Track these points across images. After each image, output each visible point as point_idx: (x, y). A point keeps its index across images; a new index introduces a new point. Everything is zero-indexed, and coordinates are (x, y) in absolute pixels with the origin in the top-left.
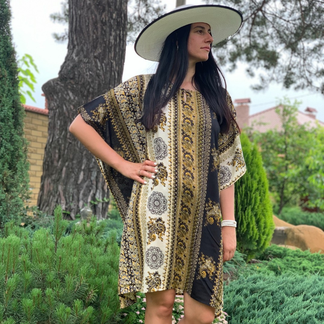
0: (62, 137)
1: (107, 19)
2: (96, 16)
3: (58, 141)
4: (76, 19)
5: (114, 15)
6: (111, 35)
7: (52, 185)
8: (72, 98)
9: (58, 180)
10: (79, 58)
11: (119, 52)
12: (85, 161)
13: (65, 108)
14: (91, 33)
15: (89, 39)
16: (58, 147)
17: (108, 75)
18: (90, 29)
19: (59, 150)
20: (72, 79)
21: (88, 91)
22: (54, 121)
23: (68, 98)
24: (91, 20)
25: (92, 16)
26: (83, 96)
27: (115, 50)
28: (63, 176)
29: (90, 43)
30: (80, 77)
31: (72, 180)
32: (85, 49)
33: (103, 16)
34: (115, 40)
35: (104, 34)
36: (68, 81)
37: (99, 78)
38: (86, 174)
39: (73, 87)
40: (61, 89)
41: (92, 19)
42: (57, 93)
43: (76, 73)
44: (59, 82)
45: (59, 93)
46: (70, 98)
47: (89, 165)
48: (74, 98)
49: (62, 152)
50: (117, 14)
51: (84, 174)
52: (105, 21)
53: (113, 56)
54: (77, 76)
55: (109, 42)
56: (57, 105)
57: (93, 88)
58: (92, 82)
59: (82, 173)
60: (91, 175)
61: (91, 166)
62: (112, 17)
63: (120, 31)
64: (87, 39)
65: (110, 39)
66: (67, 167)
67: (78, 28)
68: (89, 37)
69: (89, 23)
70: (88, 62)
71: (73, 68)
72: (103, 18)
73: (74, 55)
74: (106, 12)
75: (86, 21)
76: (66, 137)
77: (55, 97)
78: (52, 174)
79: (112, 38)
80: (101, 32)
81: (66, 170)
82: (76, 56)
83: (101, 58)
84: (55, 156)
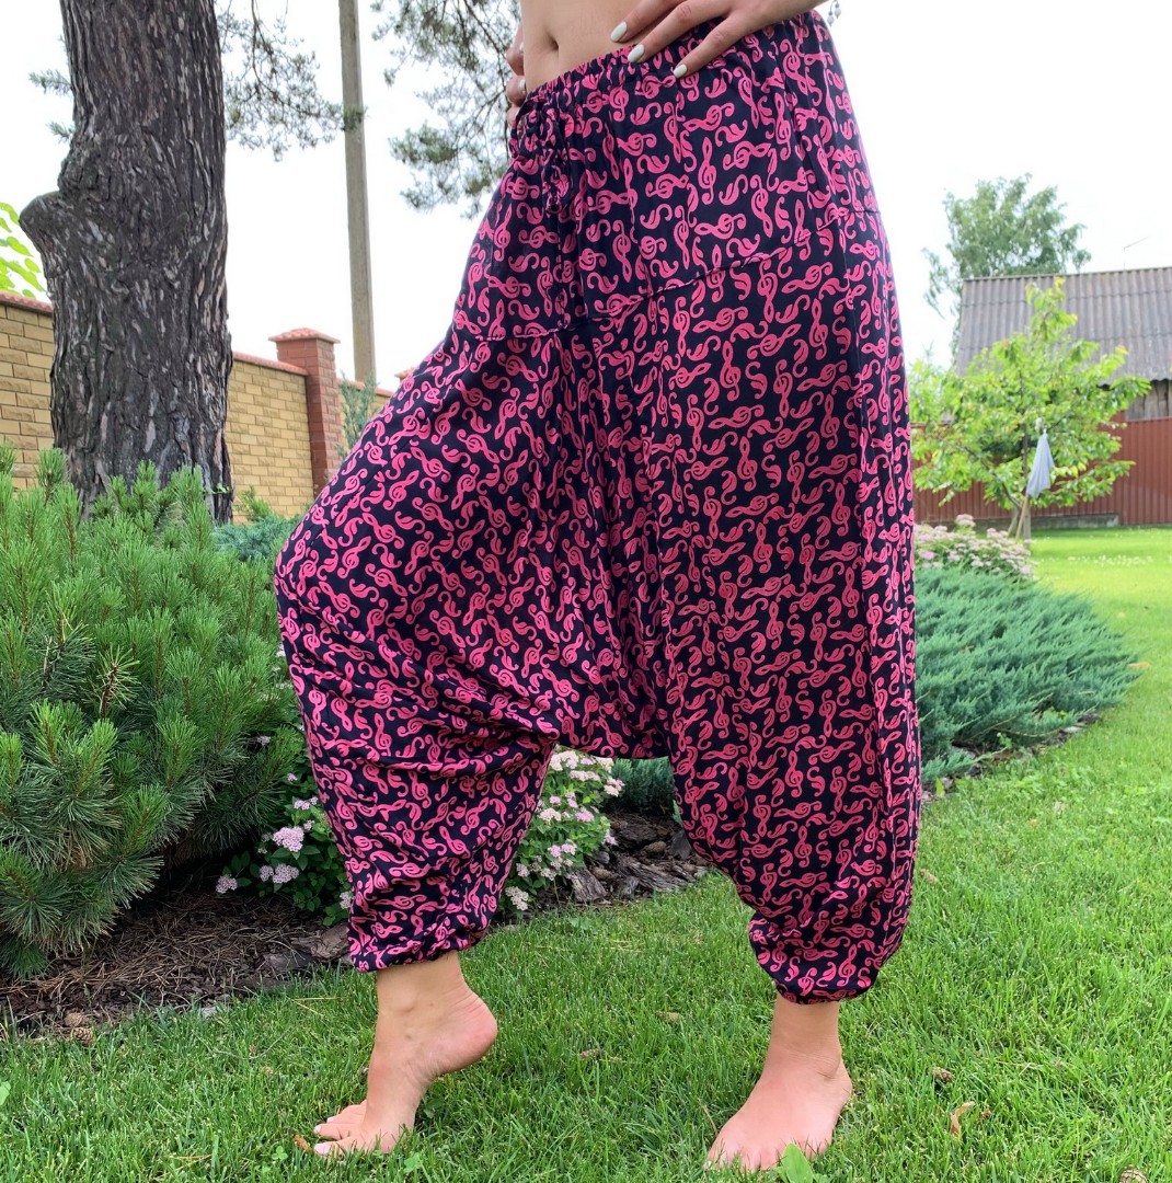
0: (87, 339)
1: (164, 31)
2: (132, 23)
3: (80, 352)
4: (83, 34)
5: (181, 22)
6: (178, 73)
7: (78, 461)
8: (100, 238)
9: (93, 450)
10: (104, 135)
11: (207, 119)
12: (154, 394)
13: (84, 266)
14: (127, 68)
15: (123, 84)
16: (82, 366)
17: (186, 177)
18: (124, 58)
19: (85, 374)
20: (91, 189)
21: (140, 218)
22: (63, 302)
23: (89, 239)
24: (121, 35)
25: (122, 22)
26: (128, 230)
27: (195, 115)
28: (104, 435)
29: (127, 95)
30: (113, 181)
31: (128, 445)
32: (115, 109)
33: (152, 22)
34: (193, 88)
35: (160, 72)
36: (84, 196)
37: (161, 182)
38: (163, 427)
39: (98, 210)
40: (70, 219)
41: (125, 30)
42: (60, 230)
43: (101, 173)
44: (61, 202)
45: (63, 228)
46: (95, 239)
47: (167, 406)
48: (106, 238)
49: (92, 377)
50: (189, 21)
51: (157, 429)
52: (159, 34)
53: (191, 128)
54: (104, 180)
55: (178, 92)
56: (64, 259)
57: (150, 210)
58: (147, 193)
59: (151, 425)
60: (175, 430)
61: (172, 407)
62: (175, 26)
63: (203, 67)
64: (119, 86)
65: (177, 84)
66: (112, 413)
67: (92, 58)
68: (122, 78)
69: (116, 43)
70: (128, 144)
71: (90, 161)
72: (152, 29)
73: (90, 130)
74: (159, 12)
75: (108, 37)
76: (99, 339)
77: (57, 241)
78: (76, 437)
79: (182, 80)
80: (153, 66)
81: (109, 421)
82: (97, 130)
83: (163, 131)
84: (77, 391)
